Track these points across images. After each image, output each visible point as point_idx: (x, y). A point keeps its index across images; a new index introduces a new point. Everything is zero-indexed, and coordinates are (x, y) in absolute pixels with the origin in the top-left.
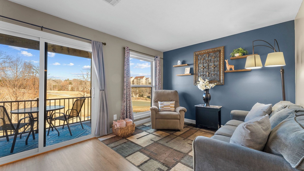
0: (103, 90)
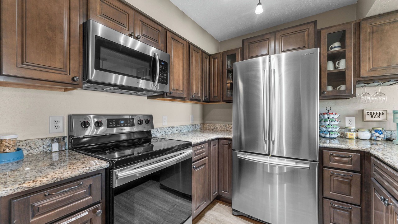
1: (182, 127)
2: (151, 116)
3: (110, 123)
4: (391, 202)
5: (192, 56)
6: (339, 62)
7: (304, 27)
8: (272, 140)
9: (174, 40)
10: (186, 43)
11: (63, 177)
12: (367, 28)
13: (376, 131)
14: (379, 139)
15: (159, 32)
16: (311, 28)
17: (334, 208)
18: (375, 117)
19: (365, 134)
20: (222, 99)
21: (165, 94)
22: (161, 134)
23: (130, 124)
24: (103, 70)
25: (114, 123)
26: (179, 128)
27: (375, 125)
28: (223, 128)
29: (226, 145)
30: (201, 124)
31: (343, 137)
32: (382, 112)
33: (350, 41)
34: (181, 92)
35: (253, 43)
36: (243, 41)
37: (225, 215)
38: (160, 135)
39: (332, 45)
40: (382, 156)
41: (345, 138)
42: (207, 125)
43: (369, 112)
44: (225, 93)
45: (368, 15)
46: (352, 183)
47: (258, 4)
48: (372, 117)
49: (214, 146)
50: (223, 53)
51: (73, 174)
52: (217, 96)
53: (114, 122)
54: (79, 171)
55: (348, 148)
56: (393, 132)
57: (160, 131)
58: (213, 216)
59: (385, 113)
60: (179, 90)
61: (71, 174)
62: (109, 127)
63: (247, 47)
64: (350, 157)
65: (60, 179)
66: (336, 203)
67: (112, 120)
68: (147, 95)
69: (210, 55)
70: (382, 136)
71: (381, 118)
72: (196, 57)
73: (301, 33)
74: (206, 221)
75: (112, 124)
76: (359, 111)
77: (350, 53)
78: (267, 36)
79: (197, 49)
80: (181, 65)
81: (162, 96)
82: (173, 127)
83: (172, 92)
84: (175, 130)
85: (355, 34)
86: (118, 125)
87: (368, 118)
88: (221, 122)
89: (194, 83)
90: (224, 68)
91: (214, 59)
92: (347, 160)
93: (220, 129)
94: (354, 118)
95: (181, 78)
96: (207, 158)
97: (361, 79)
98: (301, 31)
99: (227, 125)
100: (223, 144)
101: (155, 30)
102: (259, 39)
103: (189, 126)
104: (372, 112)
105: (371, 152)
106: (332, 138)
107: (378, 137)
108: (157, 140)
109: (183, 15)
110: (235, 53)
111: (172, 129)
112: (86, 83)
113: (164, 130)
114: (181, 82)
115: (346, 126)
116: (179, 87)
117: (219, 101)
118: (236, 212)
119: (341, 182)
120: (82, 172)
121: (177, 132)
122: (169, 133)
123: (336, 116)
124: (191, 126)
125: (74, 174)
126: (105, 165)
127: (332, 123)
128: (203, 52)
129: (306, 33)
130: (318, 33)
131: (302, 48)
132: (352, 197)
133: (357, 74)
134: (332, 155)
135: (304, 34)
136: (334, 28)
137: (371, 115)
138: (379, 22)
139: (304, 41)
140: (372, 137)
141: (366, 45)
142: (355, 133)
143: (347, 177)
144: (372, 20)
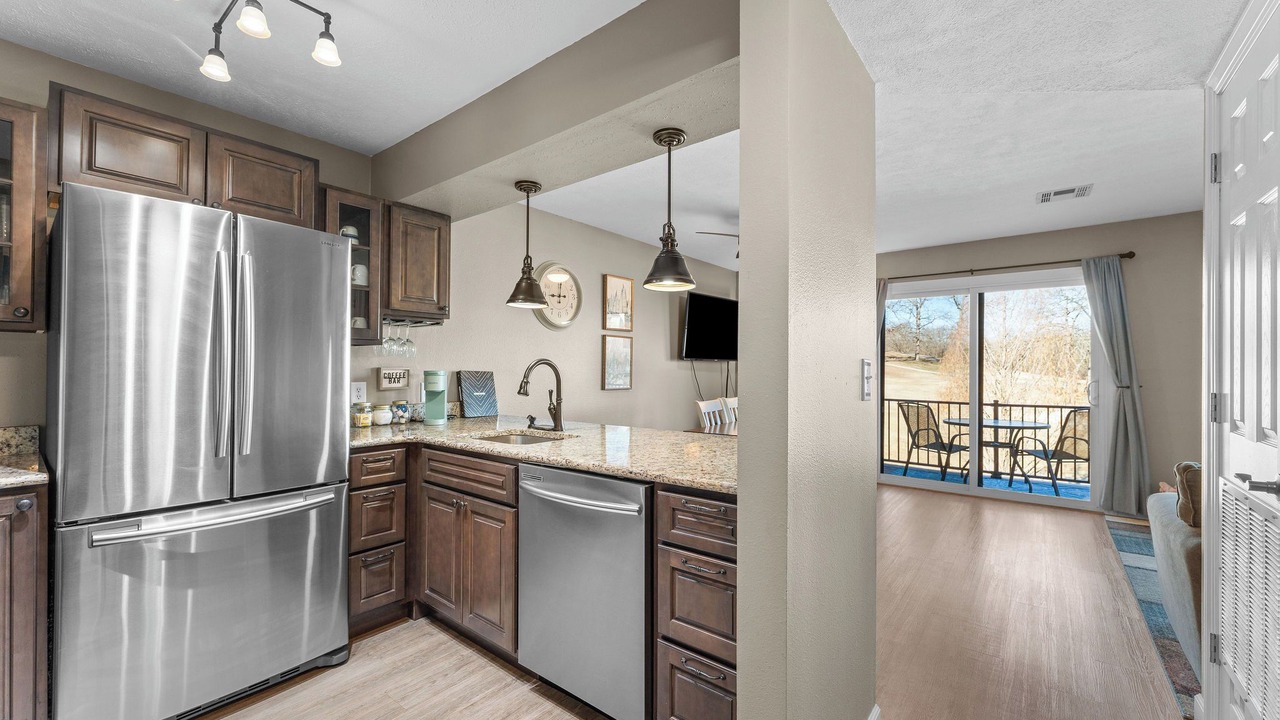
0: (1128, 387)
4: (467, 501)
6: (354, 269)
7: (293, 164)
8: (240, 453)
12: (399, 221)
13: (398, 407)
14: (403, 421)
16: (308, 172)
17: (367, 566)
18: (395, 381)
19: (385, 415)
27: (393, 396)
32: (403, 371)
33: (377, 235)
36: (59, 91)
39: (345, 229)
41: (354, 426)
43: (387, 372)
46: (394, 505)
48: (390, 382)
55: (390, 442)
56: (419, 407)
59: (406, 374)
64: (392, 458)
66: (370, 556)
70: (405, 415)
71: (403, 382)
73: (284, 173)
76: (372, 369)
77: (376, 260)
85: (383, 223)
87: (385, 384)
92: (388, 463)
94: (365, 384)
98: (286, 168)
104: (391, 372)
107: (402, 417)
110: (10, 118)
115: (353, 402)
129: (296, 178)
130: (322, 192)
131: (284, 214)
132: (394, 531)
133: (386, 303)
134: (365, 462)
135: (292, 178)
136: (352, 197)
137: (390, 378)
138: (414, 219)
139: (291, 196)
140: (394, 418)
141: (398, 252)
142: (370, 415)
143: (386, 497)
144: (406, 212)
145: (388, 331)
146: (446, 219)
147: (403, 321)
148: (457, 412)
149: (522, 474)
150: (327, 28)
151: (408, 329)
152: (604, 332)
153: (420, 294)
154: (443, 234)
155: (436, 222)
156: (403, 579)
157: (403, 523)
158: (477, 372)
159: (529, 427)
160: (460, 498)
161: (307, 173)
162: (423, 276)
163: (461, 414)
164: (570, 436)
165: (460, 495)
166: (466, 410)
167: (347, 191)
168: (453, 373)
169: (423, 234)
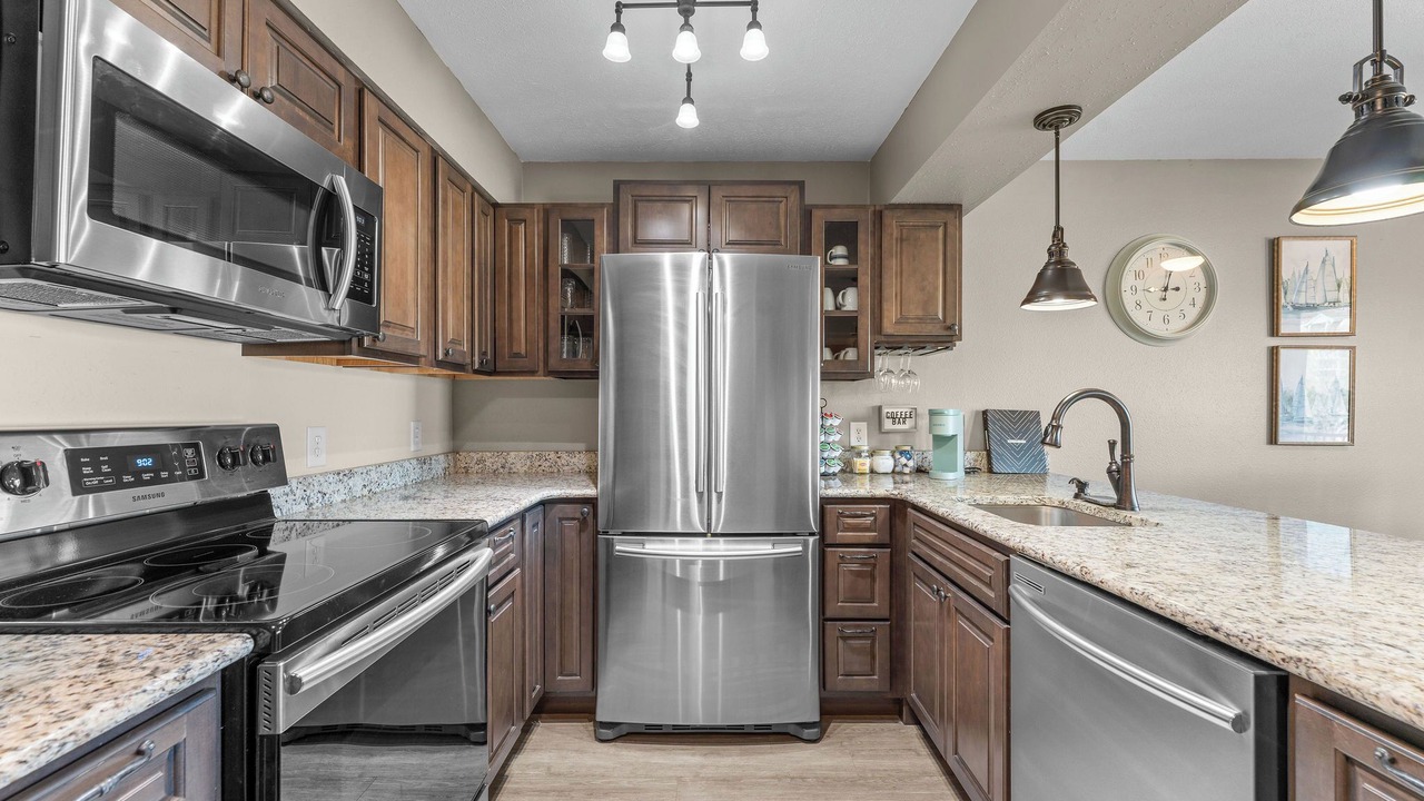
1: (385, 469)
2: (273, 432)
3: (87, 470)
4: (949, 591)
5: (445, 202)
6: (844, 294)
7: (777, 191)
9: (388, 131)
10: (426, 149)
11: (86, 729)
12: (892, 226)
13: (902, 453)
14: (907, 470)
15: (335, 86)
16: (794, 198)
17: (845, 638)
18: (899, 422)
19: (885, 462)
20: (541, 365)
21: (355, 341)
22: (303, 504)
23: (183, 468)
24: (124, 223)
25: (105, 468)
26: (374, 475)
27: (897, 440)
28: (537, 464)
29: (573, 519)
30: (446, 454)
31: (848, 471)
32: (909, 410)
33: (865, 249)
34: (410, 335)
35: (650, 199)
36: (617, 186)
37: (577, 751)
38: (303, 507)
39: (833, 251)
40: (931, 505)
41: (852, 472)
42: (469, 458)
43: (890, 411)
44: (553, 346)
45: (896, 200)
46: (877, 572)
47: (684, 101)
48: (894, 423)
49: (534, 526)
50: (547, 211)
51: (124, 708)
52: (523, 352)
53: (104, 463)
54: (145, 691)
55: (869, 495)
56: (925, 454)
57: (299, 493)
58: (537, 766)
59: (913, 414)
60: (404, 327)
61: (117, 711)
62: (78, 487)
63: (630, 206)
64: (872, 515)
65: (76, 741)
66: (849, 627)
67: (95, 453)
68: (239, 338)
69: (496, 205)
70: (911, 463)
71: (908, 424)
72: (455, 207)
73: (771, 205)
74: (517, 792)
75: (98, 473)
76: (873, 408)
77: (865, 279)
78: (690, 191)
79: (459, 177)
80: (411, 229)
81: (335, 347)
82: (351, 473)
83: (384, 335)
84: (357, 483)
85: (873, 233)
86: (127, 478)
87: (888, 425)
88: (529, 445)
89: (450, 302)
90: (550, 260)
91: (514, 222)
92: (869, 521)
93: (525, 468)
94: (865, 424)
95: (411, 278)
96: (518, 571)
97: (883, 339)
98: (771, 200)
99: (553, 455)
100: (561, 519)
101: (323, 76)
102: (665, 191)
103: (407, 464)
104: (895, 411)
105: (909, 499)
106: (829, 475)
107: (906, 465)
108: (286, 533)
109: (418, 40)
110: (590, 217)
111: (346, 478)
112: (16, 273)
113: (317, 488)
114: (410, 295)
115: (852, 444)
116: (405, 313)
117: (533, 373)
118: (609, 729)
119: (858, 574)
120: (157, 694)
121: (365, 492)
122: (337, 498)
123: (836, 422)
124: (415, 462)
125: (131, 706)
126: (237, 647)
127: (831, 439)
128: (477, 190)
129: (782, 206)
130: (807, 214)
131: (773, 245)
132: (875, 604)
133: (878, 327)
134: (842, 515)
135: (778, 208)
136: (837, 211)
137: (893, 418)
138: (912, 220)
139: (778, 227)
140: (895, 466)
141: (892, 264)
142: (868, 461)
143: (867, 561)
144: (899, 213)
145: (882, 362)
146: (955, 210)
147: (900, 348)
148: (983, 464)
149: (1014, 574)
150: (754, 17)
151: (910, 359)
152: (1274, 342)
153: (920, 313)
154: (950, 229)
155: (940, 217)
156: (887, 667)
157: (888, 598)
158: (1013, 412)
159: (1077, 496)
160: (943, 585)
161: (792, 199)
162: (923, 289)
163: (986, 466)
164: (1144, 522)
165: (944, 581)
166: (994, 461)
167: (834, 207)
168: (977, 412)
169: (922, 235)
